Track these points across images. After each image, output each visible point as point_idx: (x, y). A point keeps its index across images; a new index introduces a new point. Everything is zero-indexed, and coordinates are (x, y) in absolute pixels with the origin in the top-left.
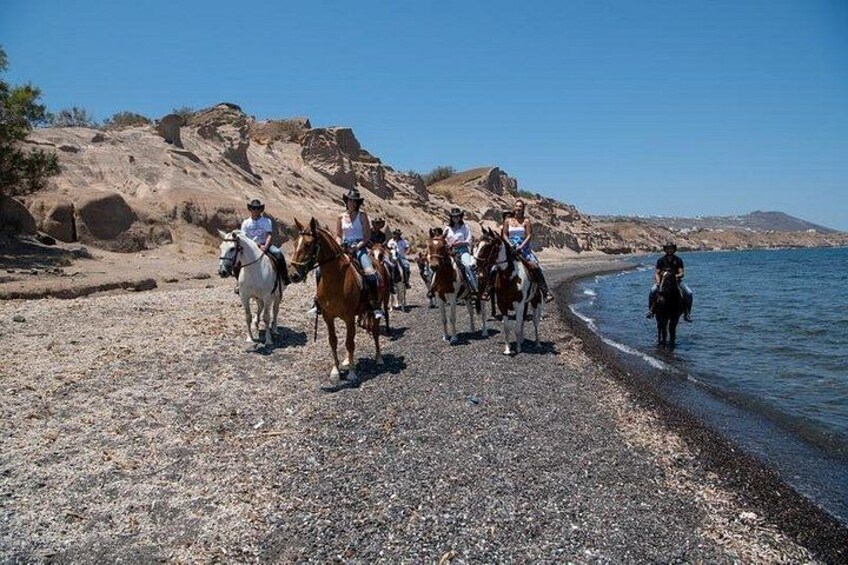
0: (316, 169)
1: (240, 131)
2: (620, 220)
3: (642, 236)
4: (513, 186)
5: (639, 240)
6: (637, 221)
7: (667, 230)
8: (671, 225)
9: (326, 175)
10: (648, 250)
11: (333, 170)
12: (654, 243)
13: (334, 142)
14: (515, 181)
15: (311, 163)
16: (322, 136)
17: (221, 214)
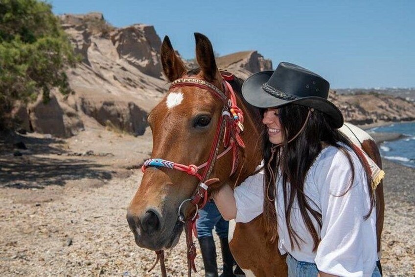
0: (130, 63)
1: (83, 34)
2: (359, 93)
3: (381, 107)
4: (269, 66)
5: (380, 111)
6: (375, 94)
7: (404, 100)
8: (407, 96)
9: (139, 67)
10: (389, 120)
11: (144, 63)
12: (393, 113)
13: (144, 39)
14: (271, 62)
15: (125, 57)
16: (134, 34)
17: (105, 107)
